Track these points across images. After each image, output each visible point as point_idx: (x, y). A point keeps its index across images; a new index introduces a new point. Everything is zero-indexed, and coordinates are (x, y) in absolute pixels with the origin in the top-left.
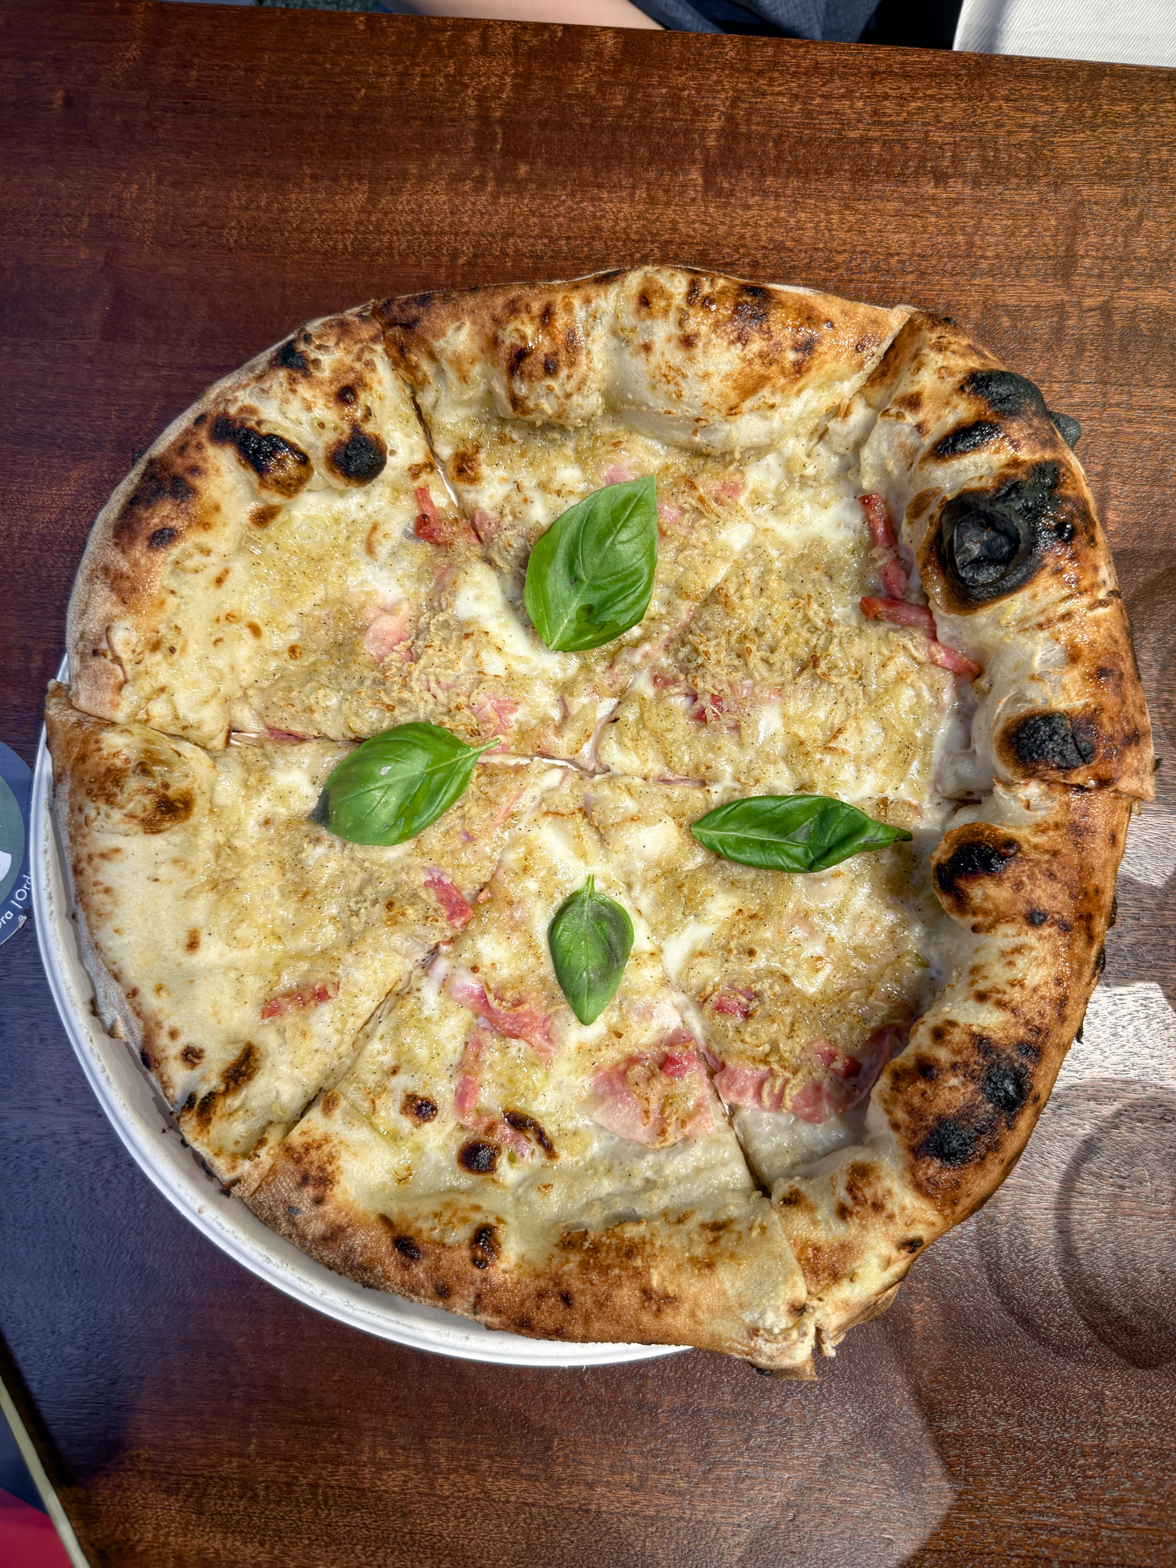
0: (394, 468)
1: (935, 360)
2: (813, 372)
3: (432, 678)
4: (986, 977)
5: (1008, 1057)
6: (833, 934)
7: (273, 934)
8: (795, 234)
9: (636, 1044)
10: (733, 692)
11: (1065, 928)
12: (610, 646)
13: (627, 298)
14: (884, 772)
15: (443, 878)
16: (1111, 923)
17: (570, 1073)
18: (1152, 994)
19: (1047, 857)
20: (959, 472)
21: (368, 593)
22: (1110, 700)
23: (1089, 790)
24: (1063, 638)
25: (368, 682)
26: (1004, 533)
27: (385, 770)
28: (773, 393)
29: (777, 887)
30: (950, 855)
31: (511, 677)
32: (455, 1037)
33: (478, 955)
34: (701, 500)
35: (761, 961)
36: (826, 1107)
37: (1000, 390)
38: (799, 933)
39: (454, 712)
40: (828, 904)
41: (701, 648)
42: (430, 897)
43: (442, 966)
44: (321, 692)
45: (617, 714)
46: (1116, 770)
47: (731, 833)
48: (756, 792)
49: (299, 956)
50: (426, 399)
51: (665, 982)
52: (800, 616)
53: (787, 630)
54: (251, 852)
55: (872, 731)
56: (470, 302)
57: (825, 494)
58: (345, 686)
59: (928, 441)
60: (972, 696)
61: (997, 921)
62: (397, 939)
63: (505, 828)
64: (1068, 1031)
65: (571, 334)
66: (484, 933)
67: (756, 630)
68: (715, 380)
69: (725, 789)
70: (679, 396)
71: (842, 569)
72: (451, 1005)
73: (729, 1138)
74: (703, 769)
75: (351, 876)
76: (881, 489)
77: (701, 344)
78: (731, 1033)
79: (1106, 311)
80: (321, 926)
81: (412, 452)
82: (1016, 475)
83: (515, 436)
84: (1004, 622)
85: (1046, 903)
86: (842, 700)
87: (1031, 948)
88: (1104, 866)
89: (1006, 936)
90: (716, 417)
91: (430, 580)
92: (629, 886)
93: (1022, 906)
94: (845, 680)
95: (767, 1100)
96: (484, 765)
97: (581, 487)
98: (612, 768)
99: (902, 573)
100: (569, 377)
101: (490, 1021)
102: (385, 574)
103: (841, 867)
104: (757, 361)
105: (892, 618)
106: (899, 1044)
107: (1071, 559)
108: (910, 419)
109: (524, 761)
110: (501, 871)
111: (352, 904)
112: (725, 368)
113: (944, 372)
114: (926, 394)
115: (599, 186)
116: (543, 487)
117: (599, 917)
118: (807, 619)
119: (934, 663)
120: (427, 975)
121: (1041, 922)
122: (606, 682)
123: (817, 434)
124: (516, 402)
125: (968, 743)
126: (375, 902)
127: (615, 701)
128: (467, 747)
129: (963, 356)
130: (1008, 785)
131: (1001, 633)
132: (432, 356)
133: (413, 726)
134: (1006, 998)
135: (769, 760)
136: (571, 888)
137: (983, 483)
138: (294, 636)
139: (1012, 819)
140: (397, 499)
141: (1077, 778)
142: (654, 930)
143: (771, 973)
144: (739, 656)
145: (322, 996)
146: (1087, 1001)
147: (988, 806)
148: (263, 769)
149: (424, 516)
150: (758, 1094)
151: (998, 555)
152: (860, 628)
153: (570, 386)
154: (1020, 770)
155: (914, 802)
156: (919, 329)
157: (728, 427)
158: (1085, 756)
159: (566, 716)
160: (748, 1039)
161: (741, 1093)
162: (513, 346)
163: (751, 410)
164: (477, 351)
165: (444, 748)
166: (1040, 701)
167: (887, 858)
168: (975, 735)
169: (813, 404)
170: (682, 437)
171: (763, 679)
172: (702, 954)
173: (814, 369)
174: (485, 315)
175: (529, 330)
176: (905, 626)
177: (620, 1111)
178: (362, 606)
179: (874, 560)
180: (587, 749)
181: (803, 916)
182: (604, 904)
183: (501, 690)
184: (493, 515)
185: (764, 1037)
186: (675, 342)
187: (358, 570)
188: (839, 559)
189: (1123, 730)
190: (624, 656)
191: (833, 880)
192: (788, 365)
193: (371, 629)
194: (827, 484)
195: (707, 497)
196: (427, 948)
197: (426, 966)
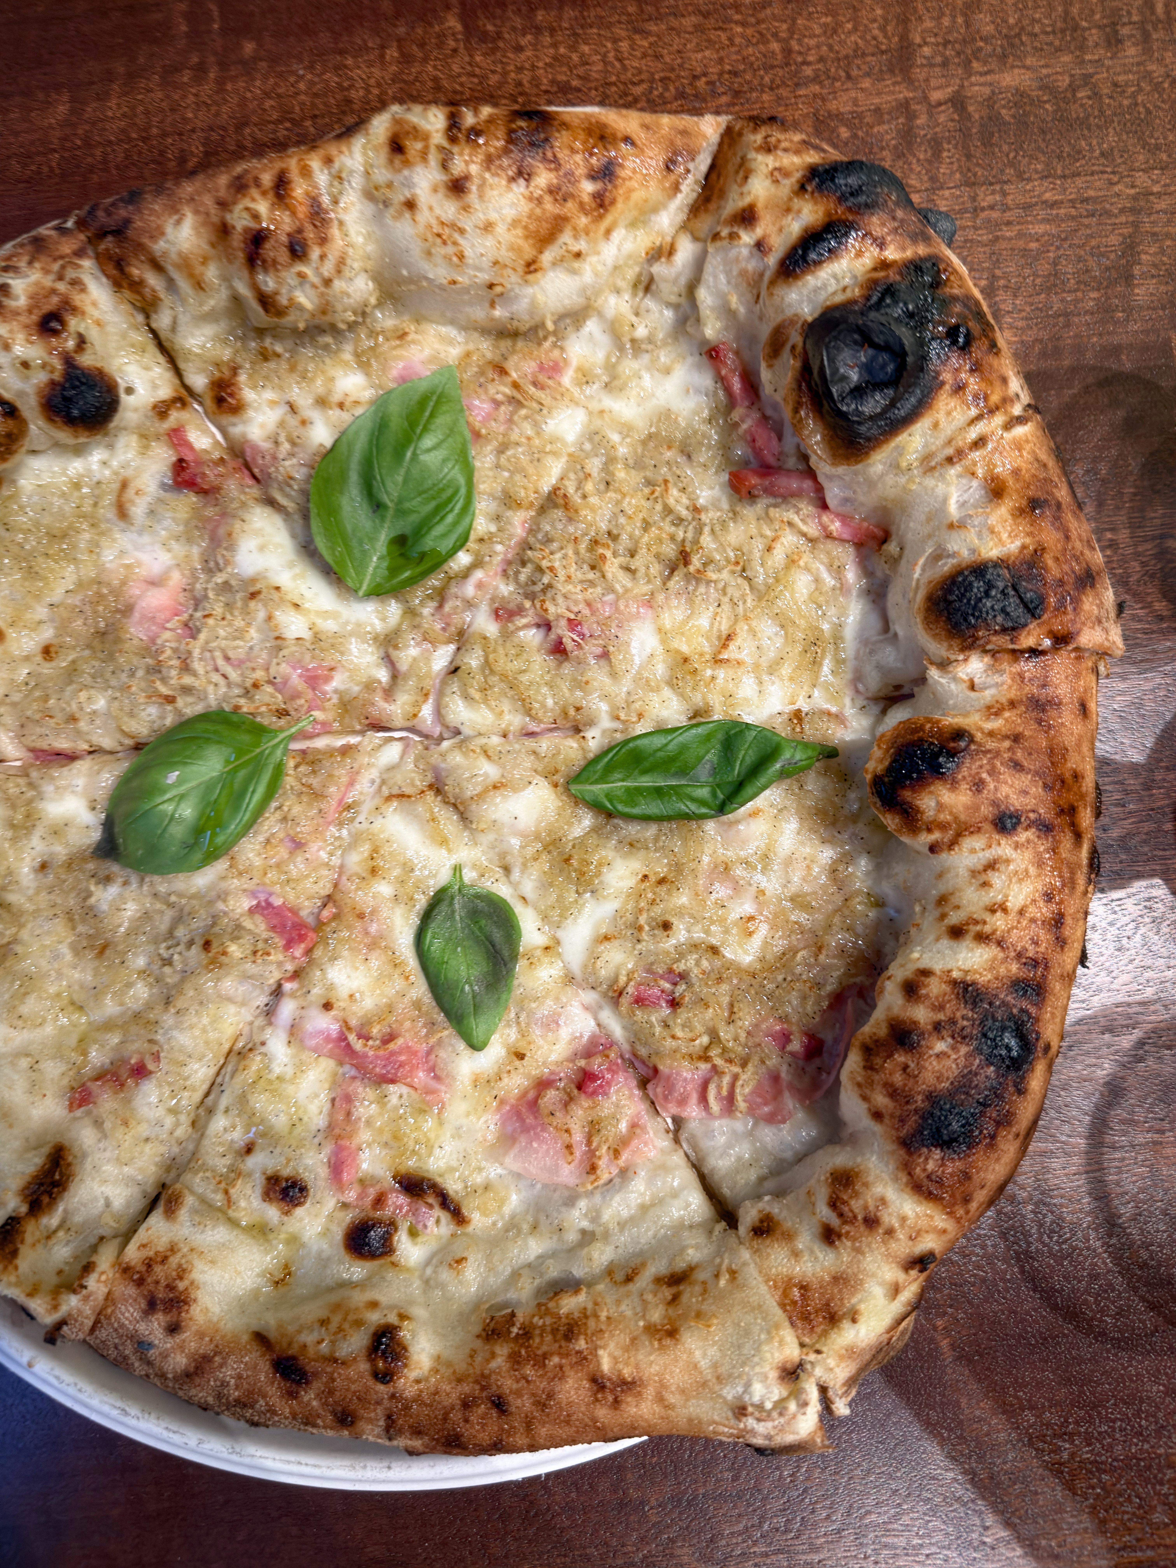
0: (136, 410)
1: (764, 163)
2: (620, 205)
3: (218, 654)
4: (958, 907)
5: (1004, 1003)
6: (763, 885)
7: (73, 1003)
8: (581, 71)
9: (544, 1063)
10: (593, 612)
11: (1045, 828)
12: (434, 581)
13: (375, 149)
14: (791, 679)
15: (271, 900)
16: (1098, 814)
17: (468, 1114)
18: (1155, 892)
19: (1007, 744)
20: (816, 290)
21: (128, 567)
22: (1050, 536)
23: (1043, 653)
24: (980, 472)
25: (140, 673)
26: (886, 348)
27: (173, 776)
28: (576, 237)
29: (685, 840)
30: (887, 763)
31: (317, 638)
32: (317, 1096)
33: (331, 987)
34: (516, 386)
35: (681, 934)
36: (789, 1102)
37: (850, 181)
38: (721, 891)
39: (252, 690)
40: (750, 850)
41: (545, 564)
42: (259, 926)
43: (287, 1009)
44: (83, 695)
45: (458, 663)
46: (1073, 621)
47: (618, 784)
48: (640, 729)
49: (108, 1026)
50: (163, 321)
51: (569, 979)
52: (659, 507)
53: (647, 526)
54: (29, 906)
55: (767, 628)
56: (188, 188)
57: (664, 357)
58: (114, 682)
59: (772, 260)
60: (881, 569)
61: (959, 835)
62: (228, 985)
63: (341, 824)
64: (1071, 956)
65: (314, 202)
66: (334, 959)
67: (609, 533)
68: (501, 229)
69: (604, 732)
70: (461, 257)
71: (701, 444)
72: (306, 1056)
73: (678, 1159)
74: (572, 712)
75: (157, 917)
76: (728, 337)
77: (474, 188)
78: (658, 1030)
79: (958, 102)
80: (129, 985)
81: (155, 387)
82: (887, 277)
83: (279, 349)
84: (904, 464)
85: (1016, 802)
86: (726, 599)
87: (1008, 861)
88: (1079, 745)
89: (973, 851)
90: (511, 279)
91: (201, 537)
92: (507, 869)
93: (986, 810)
94: (725, 575)
95: (715, 1106)
96: (303, 752)
97: (368, 394)
98: (463, 729)
99: (773, 435)
100: (322, 257)
101: (356, 1067)
102: (146, 539)
103: (760, 802)
104: (548, 198)
105: (769, 491)
106: (867, 1008)
107: (972, 371)
108: (747, 238)
109: (353, 740)
110: (344, 878)
111: (161, 951)
112: (510, 213)
113: (777, 174)
114: (760, 205)
115: (342, 52)
116: (322, 402)
117: (474, 914)
118: (668, 510)
119: (829, 536)
120: (270, 1024)
121: (1014, 827)
122: (438, 626)
123: (641, 287)
124: (266, 301)
125: (886, 627)
126: (190, 943)
127: (452, 647)
128: (274, 732)
129: (797, 152)
130: (944, 665)
131: (903, 480)
132: (157, 266)
133: (204, 717)
134: (987, 929)
135: (649, 686)
136: (434, 885)
137: (849, 294)
138: (47, 634)
139: (955, 707)
140: (146, 447)
141: (1028, 640)
142: (545, 918)
143: (695, 946)
144: (593, 568)
145: (140, 1072)
146: (1086, 913)
147: (923, 697)
148: (30, 802)
149: (181, 461)
150: (703, 1099)
151: (881, 376)
152: (735, 513)
153: (328, 269)
154: (956, 643)
155: (834, 710)
156: (740, 134)
157: (529, 291)
158: (1033, 609)
159: (395, 676)
160: (679, 1033)
161: (683, 1102)
162: (247, 230)
163: (554, 264)
164: (206, 247)
165: (246, 738)
166: (965, 553)
167: (814, 783)
168: (892, 613)
169: (629, 246)
170: (479, 313)
171: (627, 591)
172: (606, 938)
173: (620, 200)
174: (208, 201)
175: (262, 207)
176: (785, 498)
177: (536, 1152)
178: (124, 583)
179: (736, 425)
180: (427, 711)
181: (724, 870)
182: (478, 896)
183: (308, 657)
184: (266, 445)
185: (699, 1028)
186: (442, 191)
187: (114, 540)
188: (695, 432)
189: (1074, 572)
190: (454, 590)
191: (751, 820)
192: (586, 198)
193: (137, 608)
194: (665, 344)
195: (521, 382)
196: (268, 990)
197: (269, 1012)
